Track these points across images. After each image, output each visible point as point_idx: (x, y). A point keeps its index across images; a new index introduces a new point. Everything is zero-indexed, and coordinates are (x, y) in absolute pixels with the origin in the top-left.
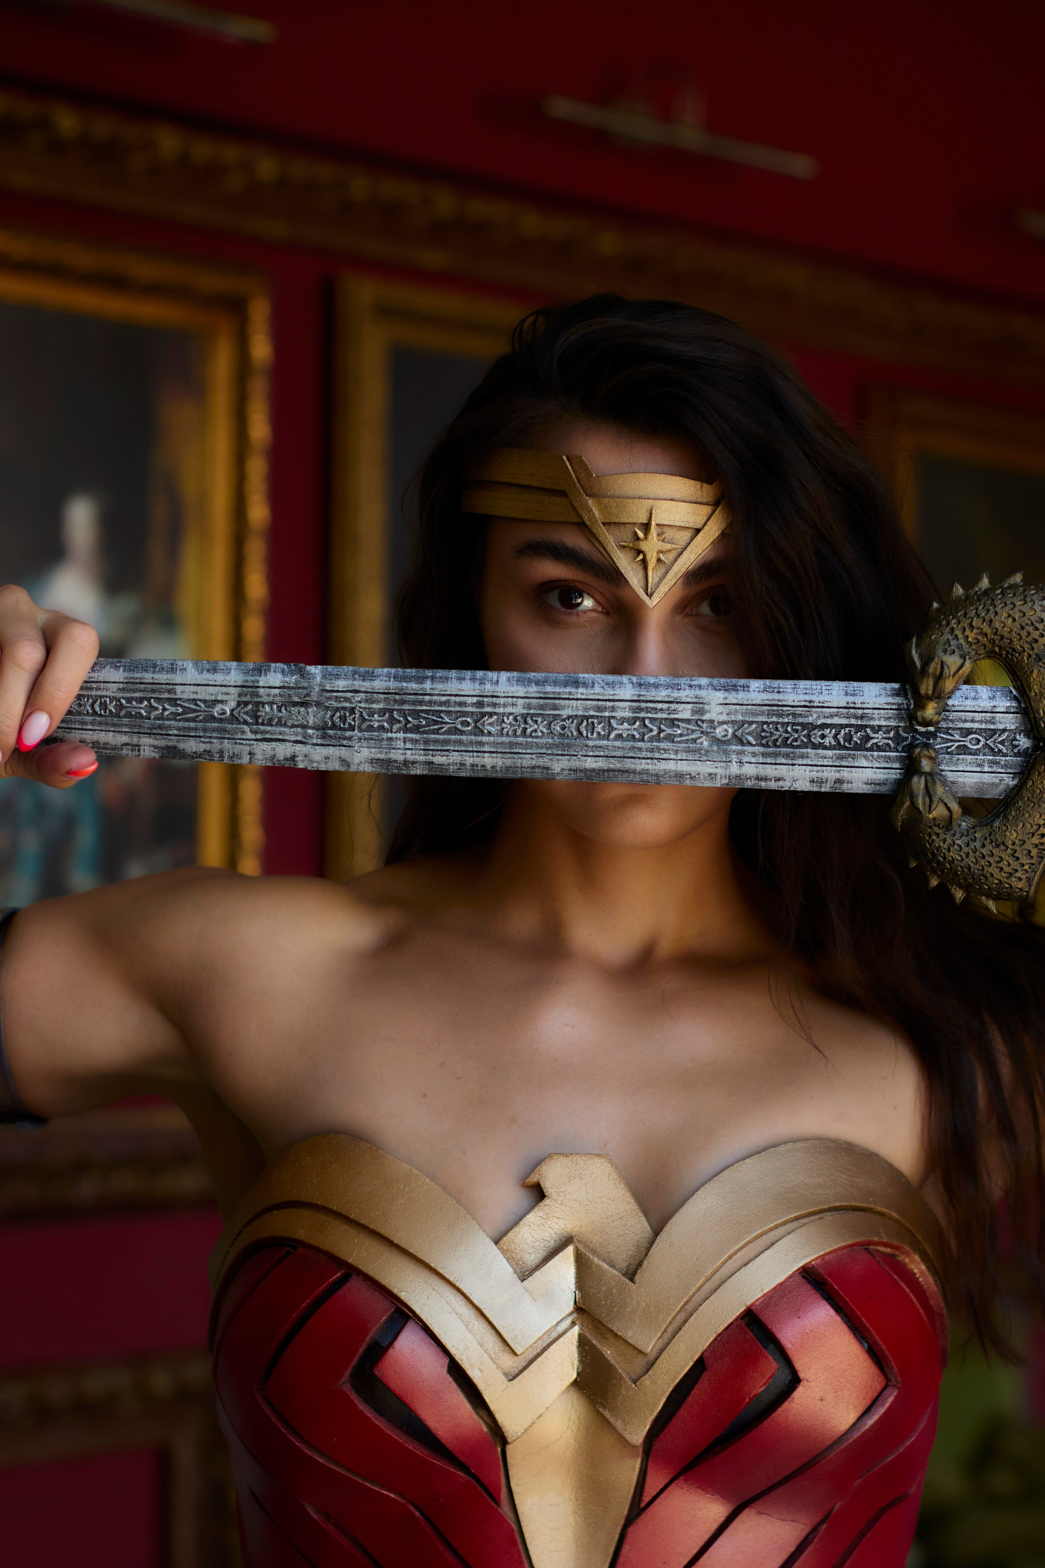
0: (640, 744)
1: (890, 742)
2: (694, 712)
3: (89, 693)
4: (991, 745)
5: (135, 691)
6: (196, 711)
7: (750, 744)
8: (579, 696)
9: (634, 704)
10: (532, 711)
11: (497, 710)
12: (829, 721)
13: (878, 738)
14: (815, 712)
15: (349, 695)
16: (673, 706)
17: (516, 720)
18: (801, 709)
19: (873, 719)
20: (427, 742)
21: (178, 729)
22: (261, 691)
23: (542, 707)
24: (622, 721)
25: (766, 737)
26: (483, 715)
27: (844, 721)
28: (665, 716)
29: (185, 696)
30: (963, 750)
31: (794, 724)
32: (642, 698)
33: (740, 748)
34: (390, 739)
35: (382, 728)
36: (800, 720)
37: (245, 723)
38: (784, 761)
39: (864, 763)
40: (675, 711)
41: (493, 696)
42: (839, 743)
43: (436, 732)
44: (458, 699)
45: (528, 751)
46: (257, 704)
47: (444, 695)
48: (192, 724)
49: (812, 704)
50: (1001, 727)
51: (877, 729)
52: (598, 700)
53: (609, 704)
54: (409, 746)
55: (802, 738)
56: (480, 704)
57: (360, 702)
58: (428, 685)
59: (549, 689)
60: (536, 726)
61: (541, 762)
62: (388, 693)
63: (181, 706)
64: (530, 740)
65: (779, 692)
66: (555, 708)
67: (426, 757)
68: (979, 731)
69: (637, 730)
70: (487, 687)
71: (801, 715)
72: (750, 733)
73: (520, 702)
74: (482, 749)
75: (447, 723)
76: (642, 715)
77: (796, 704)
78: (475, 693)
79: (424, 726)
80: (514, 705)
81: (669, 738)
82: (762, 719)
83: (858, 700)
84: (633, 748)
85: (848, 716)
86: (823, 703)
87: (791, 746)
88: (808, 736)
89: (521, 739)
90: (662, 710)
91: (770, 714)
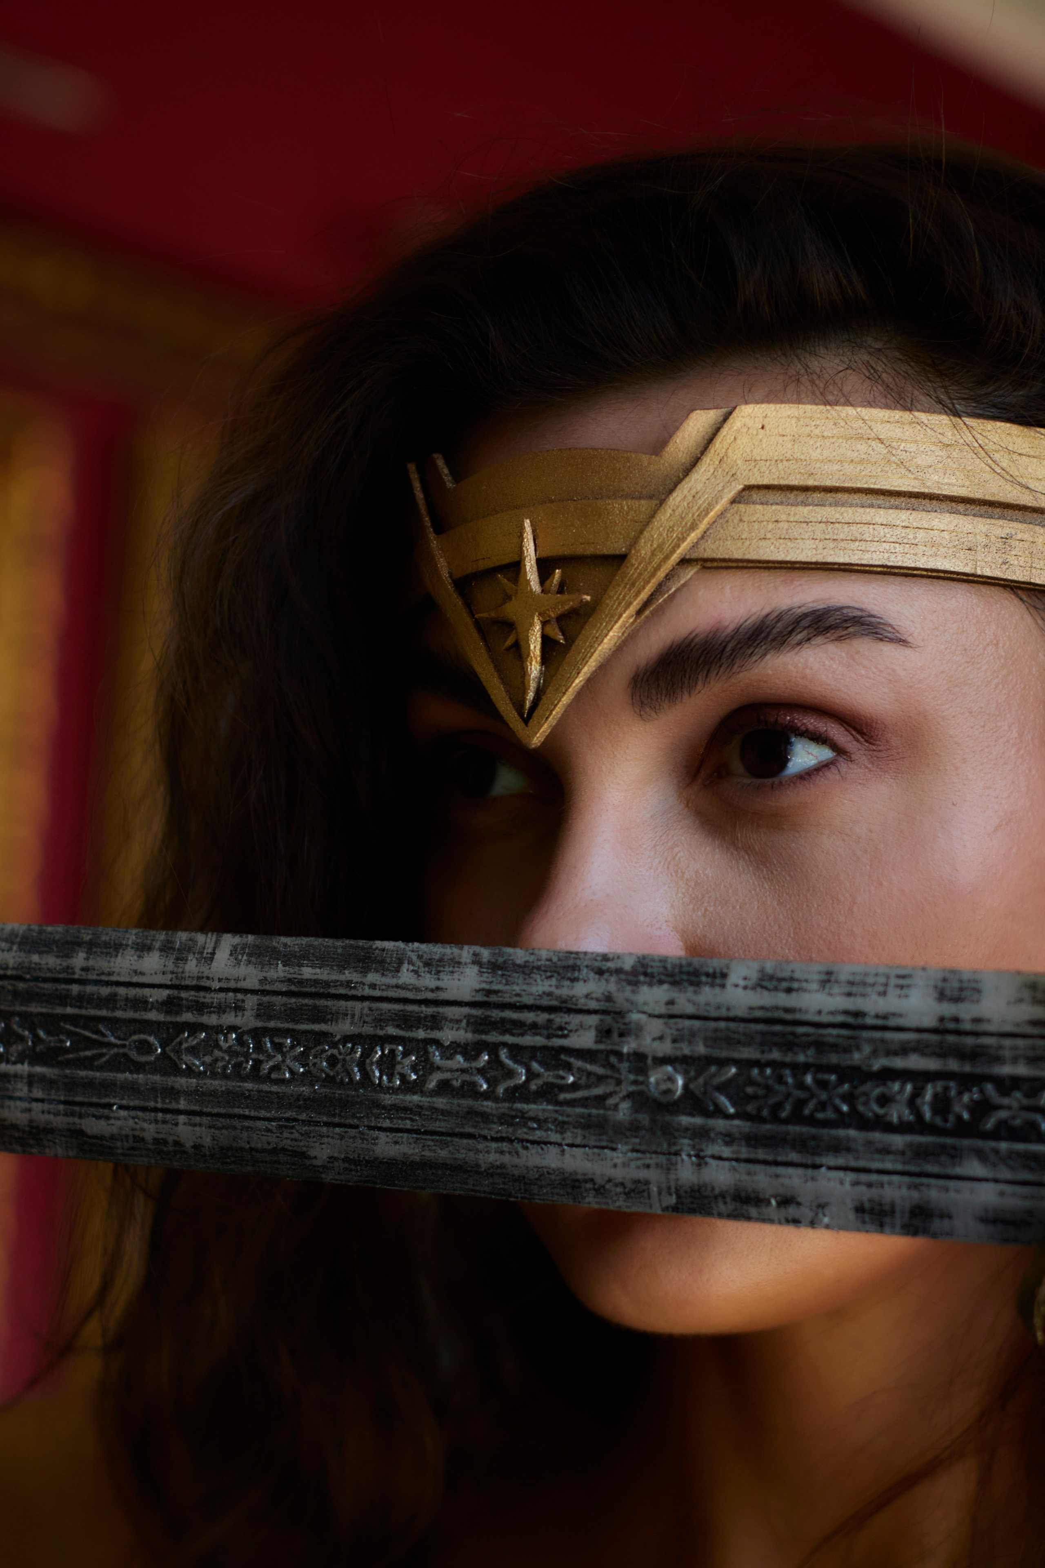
0: (488, 1106)
2: (604, 1033)
7: (720, 1112)
8: (367, 992)
10: (272, 1024)
11: (206, 1019)
12: (898, 1063)
14: (870, 1041)
16: (559, 1019)
17: (240, 1040)
18: (834, 1032)
19: (998, 1060)
20: (72, 1085)
23: (292, 1014)
24: (451, 1050)
25: (755, 1097)
26: (181, 1027)
27: (931, 1064)
28: (539, 1040)
31: (820, 1068)
32: (494, 998)
33: (698, 1121)
36: (834, 1059)
38: (794, 1156)
39: (975, 1168)
40: (562, 1031)
41: (199, 988)
42: (919, 1116)
43: (88, 1063)
44: (133, 992)
45: (263, 1113)
47: (108, 983)
49: (859, 1021)
51: (1007, 1085)
52: (406, 1001)
53: (429, 1010)
54: (38, 1093)
55: (837, 1101)
56: (174, 1005)
58: (79, 960)
59: (307, 972)
60: (279, 1058)
61: (287, 1140)
64: (265, 1087)
65: (789, 990)
66: (319, 1016)
67: (71, 1120)
69: (481, 1071)
70: (191, 966)
71: (834, 1047)
72: (722, 1088)
73: (251, 1001)
74: (174, 1106)
75: (110, 1045)
76: (493, 1037)
77: (825, 1019)
78: (166, 979)
79: (67, 1051)
80: (238, 1008)
81: (548, 1092)
82: (748, 1053)
83: (966, 1011)
84: (472, 1113)
85: (942, 1053)
86: (885, 1017)
87: (812, 1121)
88: (849, 1098)
89: (249, 1085)
90: (534, 1027)
91: (766, 1042)
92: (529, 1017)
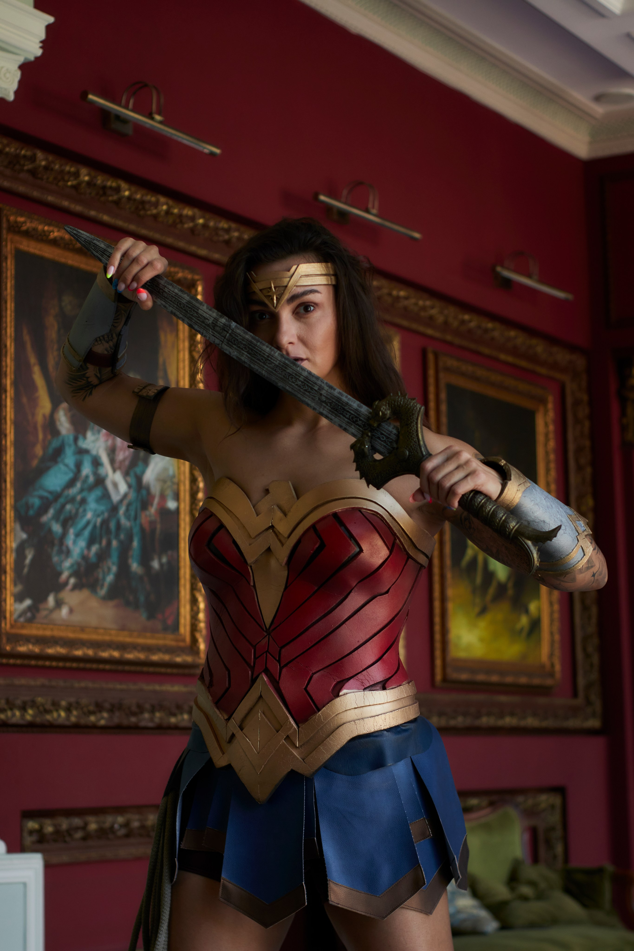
0: (302, 390)
1: (362, 425)
2: (319, 389)
3: (178, 299)
4: (387, 441)
5: (190, 305)
6: (201, 318)
7: (327, 405)
8: (293, 368)
9: (305, 378)
10: (279, 366)
11: (272, 360)
12: (350, 411)
13: (360, 422)
14: (348, 407)
15: (238, 335)
16: (314, 384)
17: (275, 365)
19: (361, 417)
20: (251, 359)
21: (195, 321)
22: (219, 322)
23: (283, 366)
24: (300, 381)
25: (333, 406)
26: (268, 360)
29: (200, 313)
30: (379, 438)
31: (341, 407)
32: (308, 378)
33: (325, 405)
34: (243, 353)
35: (242, 349)
36: (343, 406)
37: (211, 328)
38: (334, 415)
39: (353, 427)
40: (314, 386)
41: (272, 356)
42: (349, 418)
43: (255, 357)
44: (264, 352)
45: (274, 376)
46: (216, 325)
47: (261, 349)
48: (199, 322)
49: (348, 404)
50: (391, 438)
51: (360, 420)
52: (297, 372)
53: (299, 375)
54: (247, 358)
56: (268, 356)
57: (240, 339)
58: (259, 344)
59: (287, 362)
60: (279, 370)
61: (277, 381)
62: (247, 340)
63: (198, 315)
64: (276, 373)
65: (342, 396)
66: (286, 368)
67: (250, 363)
68: (385, 436)
69: (303, 385)
70: (273, 353)
71: (344, 405)
72: (329, 403)
73: (278, 362)
74: (263, 369)
75: (258, 357)
76: (305, 382)
77: (344, 402)
78: (269, 353)
79: (252, 354)
80: (276, 361)
81: (309, 392)
82: (334, 400)
83: (360, 409)
84: (299, 390)
85: (355, 412)
86: (351, 405)
87: (338, 412)
88: (343, 412)
89: (274, 372)
90: (311, 384)
91: (337, 400)
92: (310, 382)
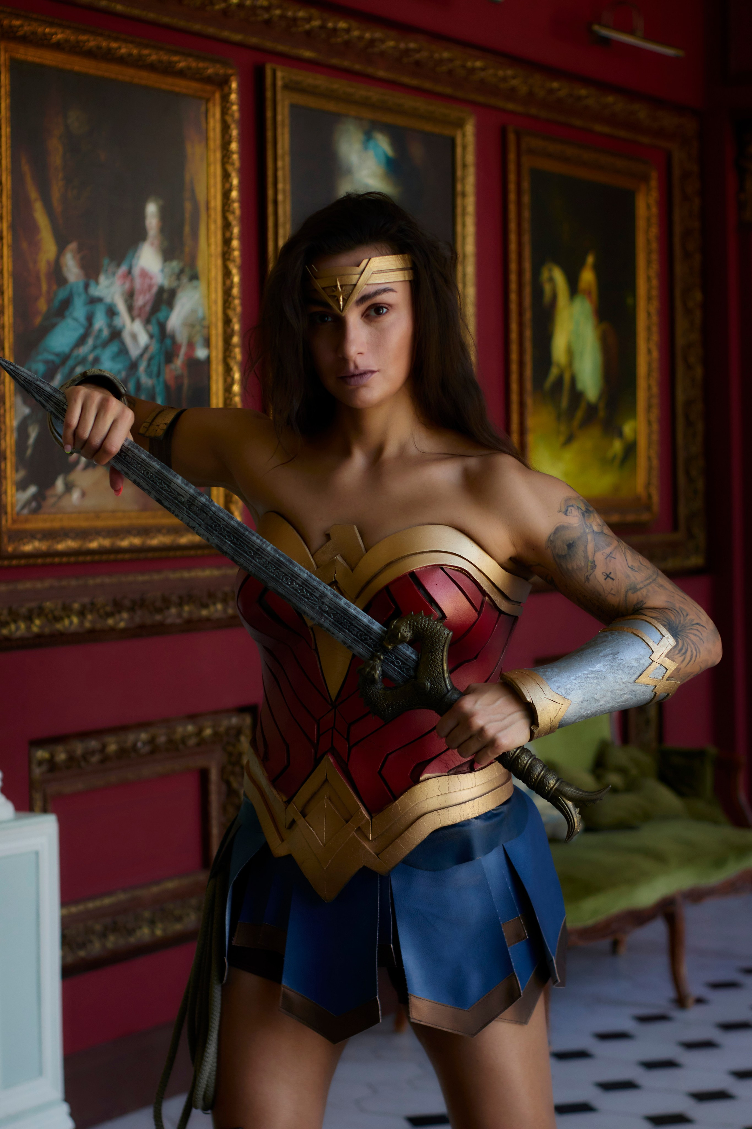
0: (298, 594)
1: (373, 645)
2: (320, 596)
3: (145, 467)
4: (402, 667)
5: (160, 476)
6: (173, 494)
7: (330, 616)
8: (289, 568)
9: (304, 581)
10: (272, 563)
11: (262, 555)
12: (358, 627)
13: (370, 641)
14: (356, 621)
15: (221, 520)
17: (266, 561)
18: (352, 617)
19: (372, 635)
20: (236, 550)
21: (165, 496)
22: (196, 501)
23: (276, 563)
24: (297, 584)
25: (336, 618)
26: (257, 553)
27: (363, 630)
28: (310, 591)
29: (173, 487)
30: (393, 663)
31: (347, 620)
32: (307, 581)
33: (327, 616)
34: (226, 542)
35: (225, 537)
36: (350, 620)
37: (186, 507)
38: (338, 629)
39: (361, 646)
40: (315, 592)
41: (263, 550)
42: (357, 635)
43: (240, 549)
44: (253, 544)
45: (264, 574)
46: (193, 504)
47: (250, 540)
48: (170, 497)
49: (356, 618)
50: (408, 664)
51: (371, 639)
52: (294, 573)
53: (297, 577)
54: (230, 548)
56: (258, 549)
57: (223, 525)
58: (247, 533)
59: (281, 559)
60: (271, 568)
62: (233, 528)
63: (170, 490)
64: (267, 570)
65: (349, 607)
66: (280, 566)
67: (233, 555)
68: (401, 661)
69: (300, 589)
70: (264, 546)
71: (351, 619)
72: (333, 614)
73: (271, 557)
74: (251, 564)
75: (245, 548)
76: (304, 586)
77: (352, 614)
78: (259, 546)
79: (237, 545)
80: (268, 557)
81: (308, 598)
82: (339, 612)
83: (371, 626)
84: (295, 594)
85: (365, 629)
86: (360, 620)
87: (342, 626)
88: (349, 626)
89: (264, 568)
90: (311, 589)
91: (342, 612)
92: (311, 587)
